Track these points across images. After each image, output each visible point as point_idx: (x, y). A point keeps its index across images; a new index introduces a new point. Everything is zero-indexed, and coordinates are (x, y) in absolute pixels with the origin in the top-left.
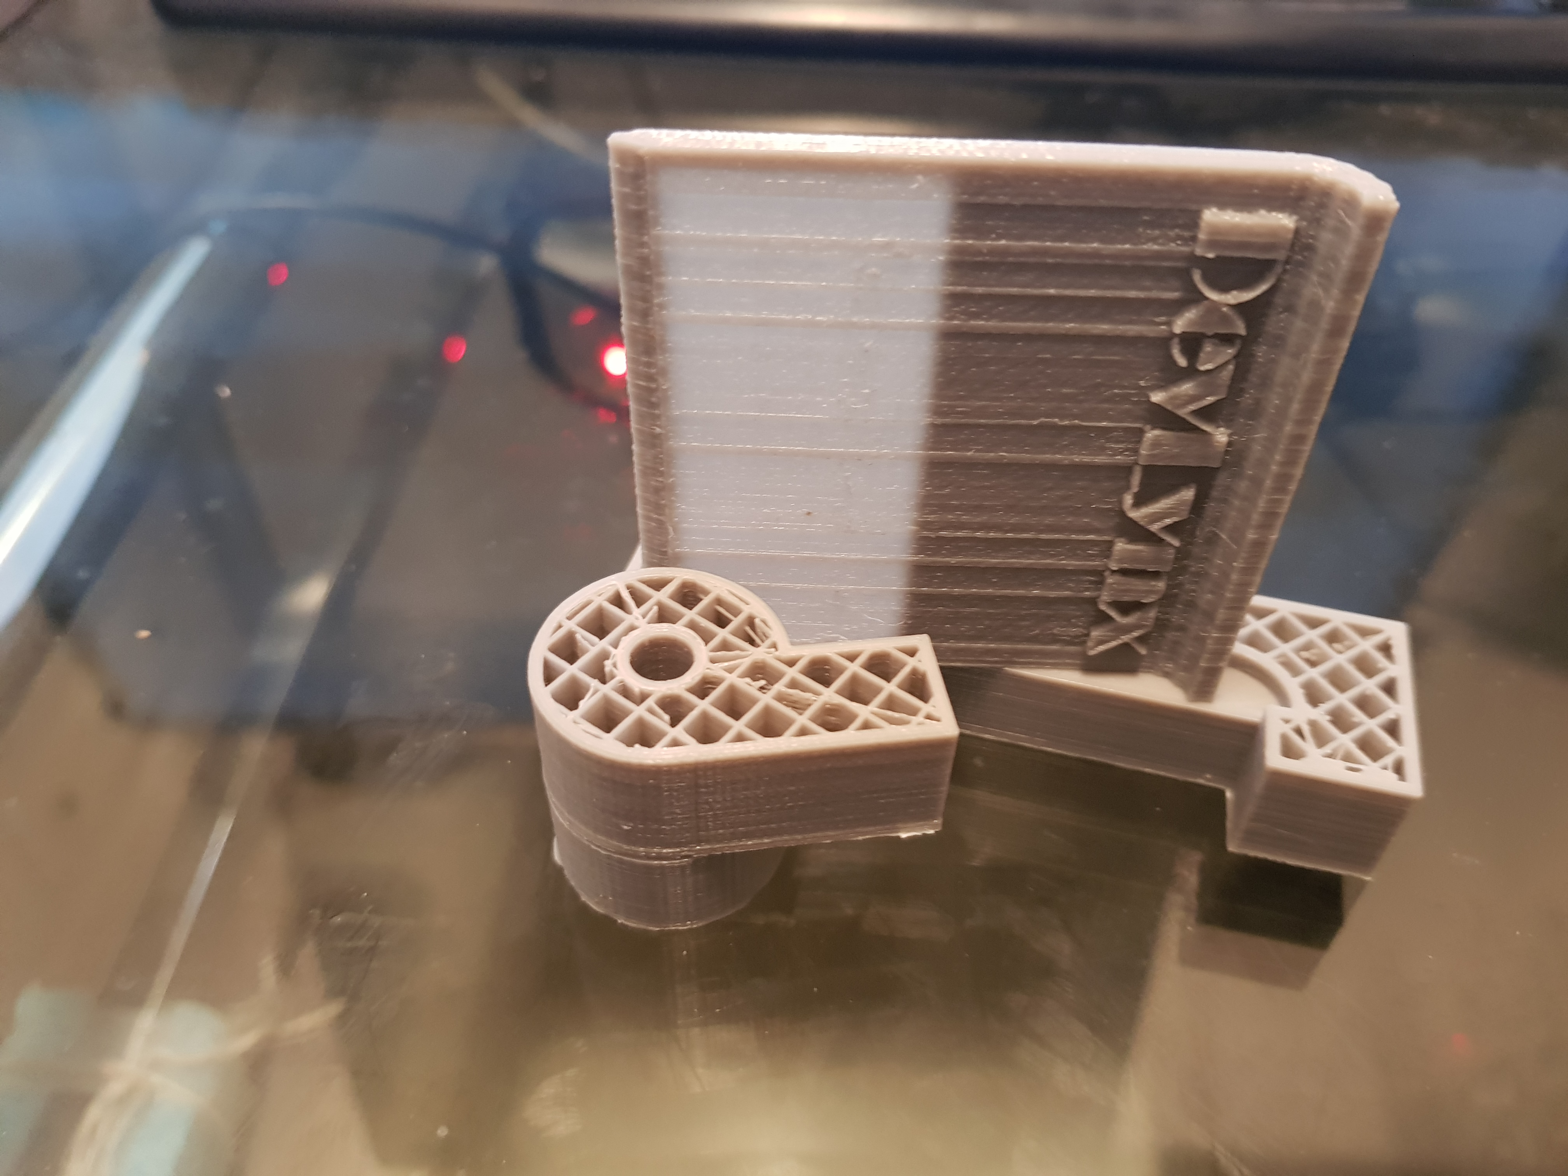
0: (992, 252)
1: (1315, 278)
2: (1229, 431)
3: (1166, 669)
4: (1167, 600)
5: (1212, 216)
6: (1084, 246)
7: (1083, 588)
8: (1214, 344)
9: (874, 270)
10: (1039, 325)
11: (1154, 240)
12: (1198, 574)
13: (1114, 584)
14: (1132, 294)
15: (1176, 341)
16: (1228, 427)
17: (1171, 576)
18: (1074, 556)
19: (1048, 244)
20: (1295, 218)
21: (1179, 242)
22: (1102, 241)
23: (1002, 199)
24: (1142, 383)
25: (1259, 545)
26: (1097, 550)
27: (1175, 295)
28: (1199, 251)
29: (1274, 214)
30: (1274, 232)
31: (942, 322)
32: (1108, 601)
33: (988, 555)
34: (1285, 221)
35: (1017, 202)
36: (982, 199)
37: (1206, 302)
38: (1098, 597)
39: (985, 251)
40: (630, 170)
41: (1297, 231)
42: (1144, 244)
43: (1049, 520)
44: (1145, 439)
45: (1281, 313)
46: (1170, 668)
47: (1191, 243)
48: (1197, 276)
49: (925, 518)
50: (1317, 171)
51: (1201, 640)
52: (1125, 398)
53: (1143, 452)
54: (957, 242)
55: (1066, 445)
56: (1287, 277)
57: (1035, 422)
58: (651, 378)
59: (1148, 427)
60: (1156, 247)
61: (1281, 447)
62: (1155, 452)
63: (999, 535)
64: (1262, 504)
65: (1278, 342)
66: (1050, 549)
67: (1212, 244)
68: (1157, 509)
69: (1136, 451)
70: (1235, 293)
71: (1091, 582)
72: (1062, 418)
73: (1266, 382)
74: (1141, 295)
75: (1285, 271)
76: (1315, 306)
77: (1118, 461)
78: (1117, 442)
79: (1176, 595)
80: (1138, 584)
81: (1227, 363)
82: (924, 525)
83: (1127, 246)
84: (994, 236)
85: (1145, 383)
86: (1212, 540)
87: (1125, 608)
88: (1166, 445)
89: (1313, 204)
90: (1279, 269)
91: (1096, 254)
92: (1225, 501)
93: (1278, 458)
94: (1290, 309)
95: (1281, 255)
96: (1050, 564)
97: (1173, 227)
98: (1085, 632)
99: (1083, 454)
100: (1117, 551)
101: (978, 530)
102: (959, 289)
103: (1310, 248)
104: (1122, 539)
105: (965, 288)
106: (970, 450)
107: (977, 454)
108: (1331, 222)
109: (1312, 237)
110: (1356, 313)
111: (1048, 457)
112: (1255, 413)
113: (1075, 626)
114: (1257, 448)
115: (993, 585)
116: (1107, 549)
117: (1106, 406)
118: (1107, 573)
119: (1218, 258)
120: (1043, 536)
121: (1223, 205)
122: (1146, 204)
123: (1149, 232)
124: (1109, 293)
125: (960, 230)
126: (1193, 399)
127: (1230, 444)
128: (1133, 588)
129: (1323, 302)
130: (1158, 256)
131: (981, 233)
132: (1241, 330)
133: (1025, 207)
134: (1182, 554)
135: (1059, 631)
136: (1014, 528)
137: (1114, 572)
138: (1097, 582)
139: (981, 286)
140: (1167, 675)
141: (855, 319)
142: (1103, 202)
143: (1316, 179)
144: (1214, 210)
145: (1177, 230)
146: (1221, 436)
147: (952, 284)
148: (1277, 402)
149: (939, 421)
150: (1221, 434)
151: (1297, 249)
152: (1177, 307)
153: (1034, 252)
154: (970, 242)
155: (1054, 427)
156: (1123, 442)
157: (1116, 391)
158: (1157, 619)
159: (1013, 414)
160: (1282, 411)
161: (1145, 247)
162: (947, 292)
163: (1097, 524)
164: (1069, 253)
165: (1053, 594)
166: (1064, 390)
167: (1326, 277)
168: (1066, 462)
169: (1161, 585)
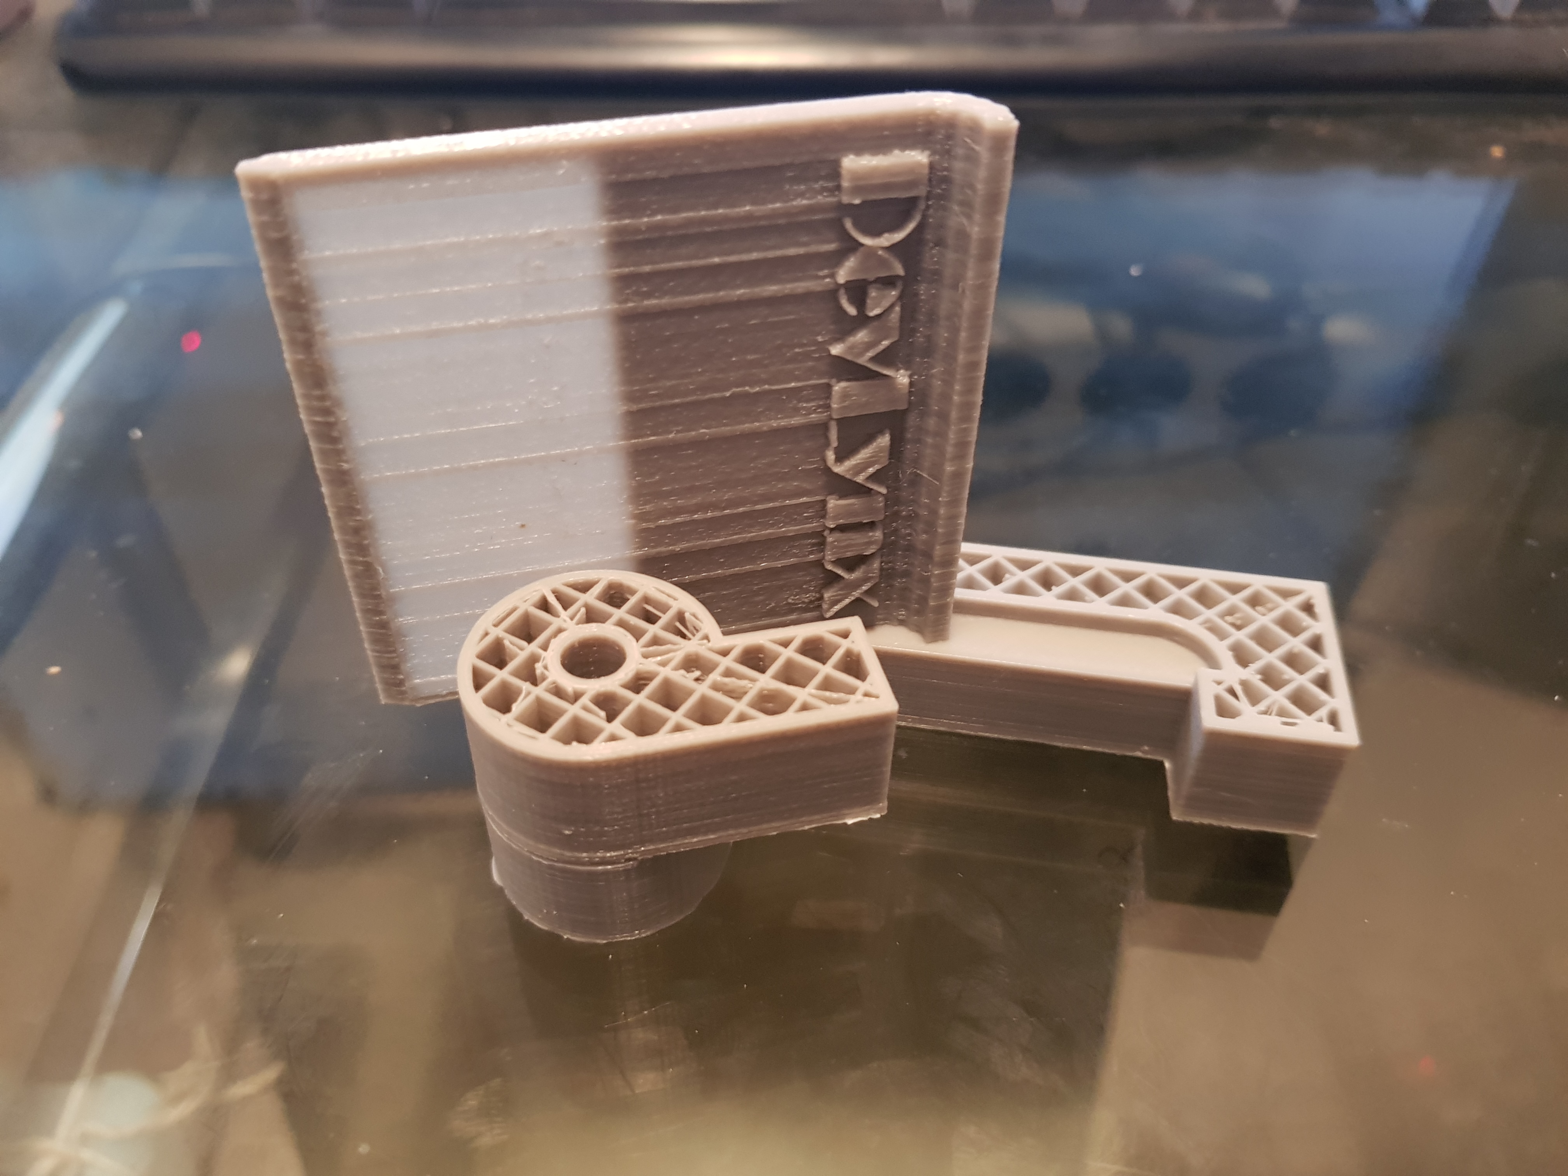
0: (651, 228)
1: (956, 208)
2: (909, 373)
3: (901, 617)
4: (887, 548)
5: (852, 163)
6: (737, 210)
7: (807, 551)
8: (878, 289)
9: (537, 262)
10: (710, 295)
11: (802, 195)
12: (909, 517)
13: (834, 542)
14: (792, 251)
15: (842, 292)
16: (906, 370)
17: (885, 523)
18: (795, 522)
19: (703, 213)
20: (927, 153)
21: (825, 194)
22: (753, 203)
23: (649, 174)
24: (820, 339)
25: (958, 475)
26: (812, 512)
27: (832, 247)
28: (845, 199)
29: (907, 152)
30: (912, 169)
31: (617, 306)
32: (833, 560)
33: (710, 536)
34: (919, 157)
35: (665, 174)
36: (630, 176)
37: (862, 249)
38: (823, 558)
39: (644, 229)
40: (264, 196)
41: (932, 166)
42: (792, 200)
43: (761, 490)
44: (833, 393)
45: (932, 248)
46: (903, 615)
47: (837, 193)
48: (848, 225)
49: (642, 509)
50: (937, 104)
51: (926, 581)
52: (807, 356)
53: (834, 406)
54: (614, 223)
55: (761, 412)
56: (931, 211)
57: (728, 394)
58: (327, 412)
59: (833, 381)
60: (805, 202)
61: (958, 377)
62: (846, 403)
63: (717, 514)
64: (952, 436)
65: (936, 276)
66: (767, 519)
67: (857, 190)
68: (860, 460)
69: (828, 407)
70: (886, 235)
71: (813, 545)
72: (751, 385)
73: (932, 318)
74: (801, 251)
75: (928, 207)
76: (963, 235)
77: (812, 420)
78: (807, 401)
79: (893, 542)
80: (857, 538)
81: (892, 306)
82: (641, 517)
83: (778, 205)
84: (649, 212)
85: (822, 338)
86: (916, 480)
87: (851, 564)
88: (855, 395)
89: (940, 137)
90: (922, 205)
91: (749, 217)
92: (919, 441)
93: (957, 387)
94: (940, 243)
95: (922, 191)
96: (770, 534)
97: (816, 181)
98: (818, 595)
99: (780, 418)
100: (831, 508)
101: (696, 512)
102: (626, 270)
103: (947, 180)
104: (834, 497)
105: (632, 269)
106: (671, 432)
107: (680, 435)
108: (960, 151)
109: (946, 169)
110: (1001, 233)
111: (747, 426)
112: (929, 350)
113: (808, 591)
114: (937, 383)
115: (721, 566)
116: (821, 509)
117: (791, 366)
118: (826, 533)
119: (864, 203)
120: (759, 507)
121: (859, 151)
122: (788, 160)
123: (795, 187)
124: (771, 254)
125: (614, 211)
126: (870, 346)
127: (911, 384)
128: (853, 542)
129: (968, 229)
130: (810, 209)
131: (636, 211)
132: (900, 270)
133: (673, 178)
134: (892, 500)
135: (793, 600)
136: (731, 504)
137: (832, 530)
138: (819, 543)
139: (647, 264)
140: (902, 623)
141: (529, 316)
142: (746, 164)
143: (938, 112)
144: (852, 157)
145: (821, 183)
146: (902, 378)
147: (620, 266)
148: (946, 335)
149: (635, 407)
150: (901, 376)
151: (934, 183)
152: (836, 259)
153: (690, 222)
154: (627, 221)
155: (747, 395)
156: (813, 400)
157: (797, 350)
158: (882, 569)
159: (704, 389)
160: (952, 343)
161: (795, 203)
162: (615, 275)
163: (806, 486)
164: (726, 219)
165: (779, 564)
166: (749, 357)
167: (967, 204)
168: (765, 428)
169: (878, 535)
